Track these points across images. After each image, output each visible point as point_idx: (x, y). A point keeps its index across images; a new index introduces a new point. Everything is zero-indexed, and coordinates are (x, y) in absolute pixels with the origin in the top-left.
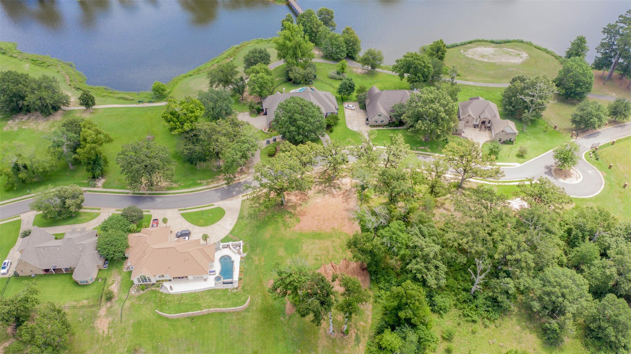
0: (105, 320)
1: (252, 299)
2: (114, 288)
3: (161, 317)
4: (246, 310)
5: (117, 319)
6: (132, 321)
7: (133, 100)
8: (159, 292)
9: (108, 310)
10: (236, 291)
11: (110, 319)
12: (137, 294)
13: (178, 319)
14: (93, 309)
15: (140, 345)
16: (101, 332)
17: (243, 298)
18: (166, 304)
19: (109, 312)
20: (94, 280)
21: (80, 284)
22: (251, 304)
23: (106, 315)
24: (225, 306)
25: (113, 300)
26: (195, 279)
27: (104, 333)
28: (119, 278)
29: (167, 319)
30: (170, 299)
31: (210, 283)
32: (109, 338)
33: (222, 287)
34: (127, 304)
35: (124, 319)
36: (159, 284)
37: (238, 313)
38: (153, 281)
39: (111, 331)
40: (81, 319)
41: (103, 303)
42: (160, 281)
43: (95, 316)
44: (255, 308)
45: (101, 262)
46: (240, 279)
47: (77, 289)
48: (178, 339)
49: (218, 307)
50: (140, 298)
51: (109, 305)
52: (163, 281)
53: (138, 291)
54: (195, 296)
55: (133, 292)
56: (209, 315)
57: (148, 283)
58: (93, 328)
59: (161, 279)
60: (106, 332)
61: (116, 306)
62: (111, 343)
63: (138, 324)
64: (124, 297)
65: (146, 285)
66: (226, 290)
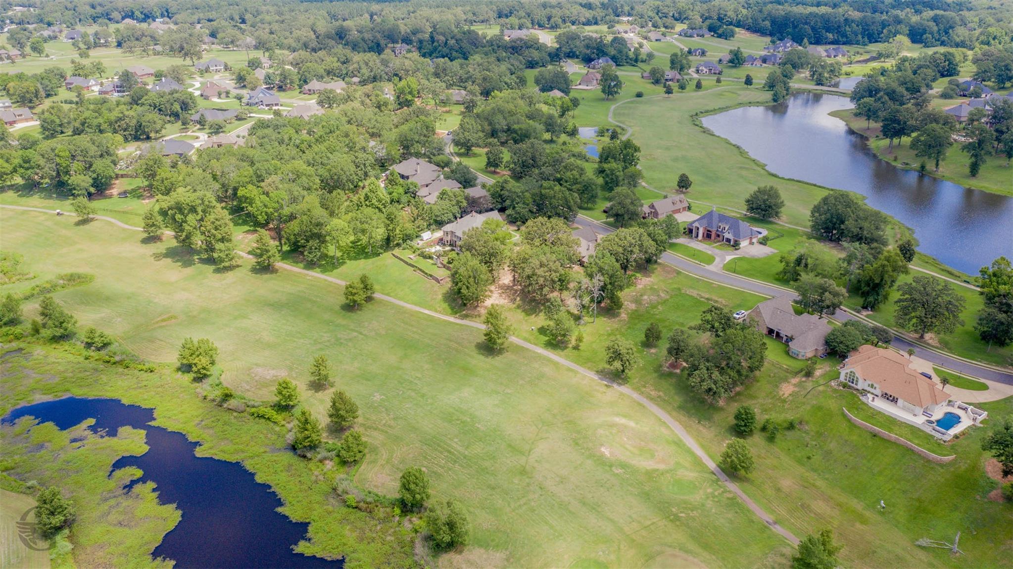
0: (792, 387)
1: (955, 460)
2: (818, 373)
3: (844, 415)
4: (941, 465)
5: (803, 393)
6: (815, 402)
7: (959, 277)
8: (858, 398)
9: (801, 382)
10: (942, 442)
11: (796, 389)
12: (836, 387)
13: (859, 428)
14: (788, 375)
15: (807, 423)
16: (781, 393)
17: (944, 452)
18: (857, 409)
19: (800, 385)
20: (804, 358)
21: (790, 354)
22: (952, 463)
23: (795, 385)
24: (918, 445)
25: (810, 379)
26: (904, 408)
27: (784, 394)
28: (828, 369)
29: (849, 420)
30: (865, 407)
31: (919, 420)
32: (784, 401)
33: (928, 429)
34: (821, 388)
35: (809, 396)
36: (864, 392)
37: (928, 461)
38: (860, 387)
39: (790, 398)
40: (772, 375)
41: (799, 375)
42: (866, 391)
43: (786, 380)
44: (952, 469)
45: (821, 348)
46: (956, 437)
47: (785, 356)
48: (846, 441)
49: (910, 441)
50: (835, 391)
51: (804, 379)
52: (869, 392)
53: (839, 385)
54: (892, 422)
55: (833, 383)
56: (895, 444)
57: (854, 385)
58: (777, 386)
59: (869, 389)
60: (786, 396)
61: (809, 385)
62: (783, 406)
63: (820, 408)
64: (822, 382)
65: (850, 386)
66: (933, 437)
